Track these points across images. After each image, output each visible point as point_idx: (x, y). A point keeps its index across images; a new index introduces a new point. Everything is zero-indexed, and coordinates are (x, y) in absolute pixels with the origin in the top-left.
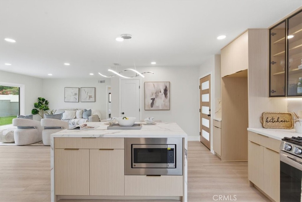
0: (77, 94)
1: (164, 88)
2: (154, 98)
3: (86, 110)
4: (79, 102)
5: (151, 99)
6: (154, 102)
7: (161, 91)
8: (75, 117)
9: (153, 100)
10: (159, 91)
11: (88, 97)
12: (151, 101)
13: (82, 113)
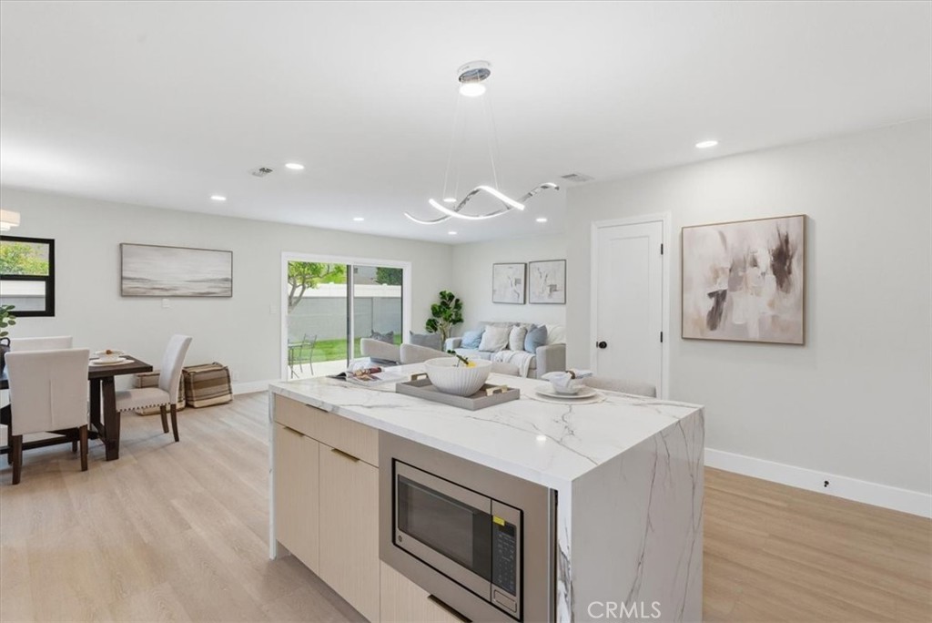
0: (520, 280)
1: (775, 245)
2: (724, 293)
3: (534, 327)
4: (525, 303)
5: (711, 295)
6: (725, 305)
7: (759, 260)
8: (505, 346)
9: (719, 297)
10: (749, 259)
11: (548, 288)
12: (711, 302)
13: (522, 336)
